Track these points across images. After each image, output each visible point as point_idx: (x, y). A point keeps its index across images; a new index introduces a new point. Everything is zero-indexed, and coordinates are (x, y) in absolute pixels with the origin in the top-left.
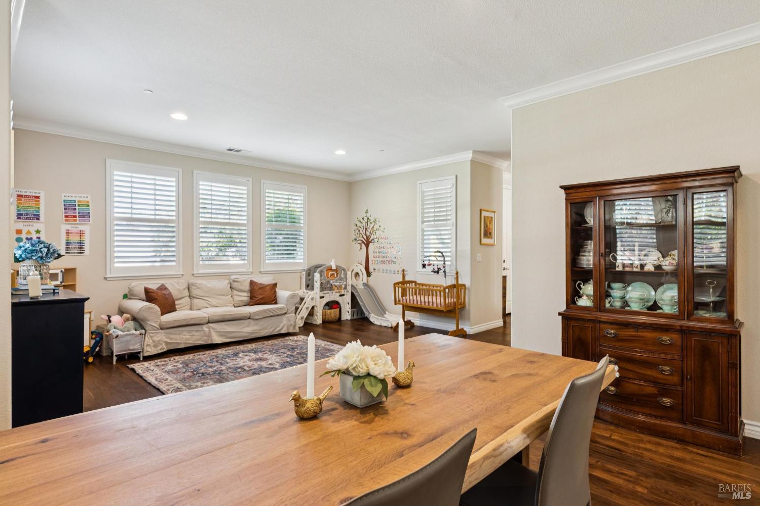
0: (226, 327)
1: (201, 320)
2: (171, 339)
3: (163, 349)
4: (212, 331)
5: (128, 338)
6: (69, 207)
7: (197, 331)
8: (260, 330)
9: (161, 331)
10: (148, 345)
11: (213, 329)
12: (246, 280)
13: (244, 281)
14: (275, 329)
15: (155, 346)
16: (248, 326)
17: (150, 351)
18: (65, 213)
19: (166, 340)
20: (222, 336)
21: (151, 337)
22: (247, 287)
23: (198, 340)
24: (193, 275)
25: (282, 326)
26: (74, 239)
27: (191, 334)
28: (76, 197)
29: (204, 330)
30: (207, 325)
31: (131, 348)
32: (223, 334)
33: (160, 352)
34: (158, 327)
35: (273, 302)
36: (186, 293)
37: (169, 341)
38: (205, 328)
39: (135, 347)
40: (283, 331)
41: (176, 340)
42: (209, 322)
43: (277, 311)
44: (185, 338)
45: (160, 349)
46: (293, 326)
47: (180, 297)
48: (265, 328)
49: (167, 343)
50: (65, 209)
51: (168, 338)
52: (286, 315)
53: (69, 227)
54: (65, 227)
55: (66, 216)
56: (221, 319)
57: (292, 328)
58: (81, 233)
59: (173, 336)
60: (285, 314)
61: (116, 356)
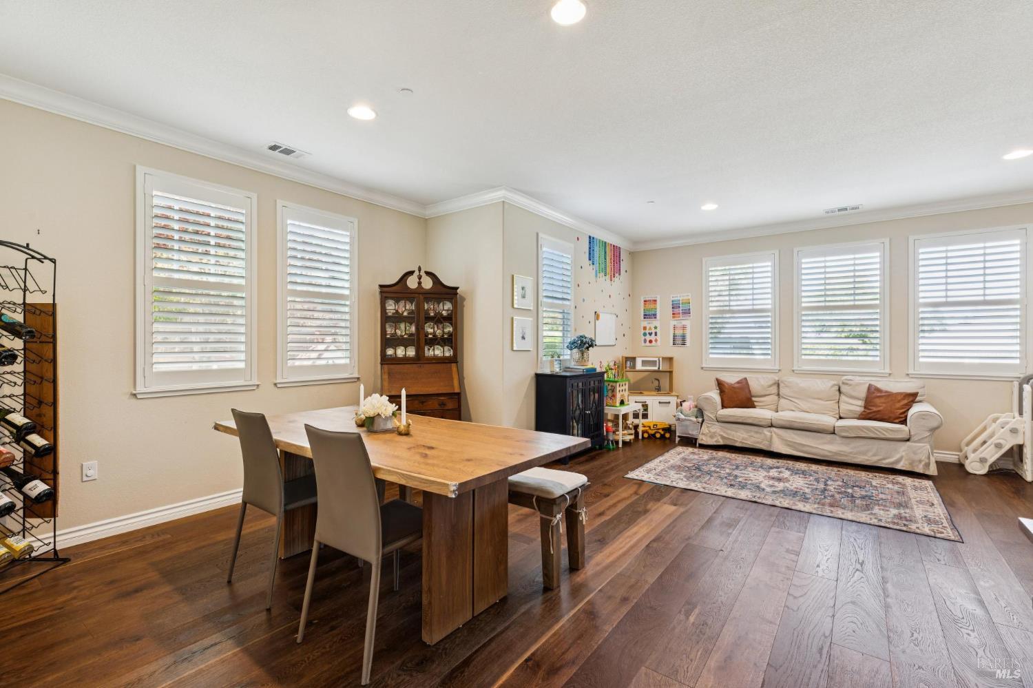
0: (793, 436)
1: (760, 421)
2: (727, 434)
3: (719, 442)
4: (774, 435)
5: (688, 423)
6: (675, 306)
7: (757, 432)
8: (851, 453)
9: (717, 423)
10: (703, 434)
11: (775, 433)
12: (865, 383)
13: (859, 384)
14: (884, 459)
15: (712, 437)
16: (830, 443)
17: (704, 439)
18: (673, 311)
19: (722, 433)
20: (789, 445)
21: (708, 427)
22: (862, 392)
23: (758, 443)
24: (793, 371)
25: (900, 456)
26: (679, 332)
27: (749, 434)
28: (680, 297)
29: (764, 434)
30: (769, 428)
31: (690, 432)
32: (791, 444)
33: (715, 444)
34: (715, 419)
35: (897, 421)
36: (774, 390)
37: (725, 435)
38: (766, 432)
39: (693, 432)
40: (899, 467)
41: (733, 436)
42: (772, 426)
43: (885, 433)
44: (741, 437)
45: (716, 441)
46: (923, 463)
47: (763, 393)
48: (864, 453)
49: (723, 437)
50: (673, 308)
51: (724, 432)
52: (908, 443)
53: (675, 323)
54: (673, 323)
55: (673, 314)
56: (788, 426)
57: (921, 466)
58: (684, 328)
59: (729, 432)
60: (908, 440)
61: (679, 437)
